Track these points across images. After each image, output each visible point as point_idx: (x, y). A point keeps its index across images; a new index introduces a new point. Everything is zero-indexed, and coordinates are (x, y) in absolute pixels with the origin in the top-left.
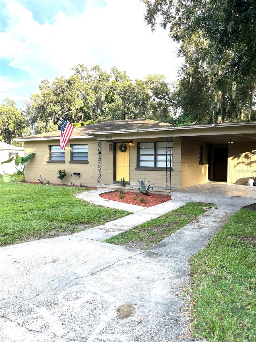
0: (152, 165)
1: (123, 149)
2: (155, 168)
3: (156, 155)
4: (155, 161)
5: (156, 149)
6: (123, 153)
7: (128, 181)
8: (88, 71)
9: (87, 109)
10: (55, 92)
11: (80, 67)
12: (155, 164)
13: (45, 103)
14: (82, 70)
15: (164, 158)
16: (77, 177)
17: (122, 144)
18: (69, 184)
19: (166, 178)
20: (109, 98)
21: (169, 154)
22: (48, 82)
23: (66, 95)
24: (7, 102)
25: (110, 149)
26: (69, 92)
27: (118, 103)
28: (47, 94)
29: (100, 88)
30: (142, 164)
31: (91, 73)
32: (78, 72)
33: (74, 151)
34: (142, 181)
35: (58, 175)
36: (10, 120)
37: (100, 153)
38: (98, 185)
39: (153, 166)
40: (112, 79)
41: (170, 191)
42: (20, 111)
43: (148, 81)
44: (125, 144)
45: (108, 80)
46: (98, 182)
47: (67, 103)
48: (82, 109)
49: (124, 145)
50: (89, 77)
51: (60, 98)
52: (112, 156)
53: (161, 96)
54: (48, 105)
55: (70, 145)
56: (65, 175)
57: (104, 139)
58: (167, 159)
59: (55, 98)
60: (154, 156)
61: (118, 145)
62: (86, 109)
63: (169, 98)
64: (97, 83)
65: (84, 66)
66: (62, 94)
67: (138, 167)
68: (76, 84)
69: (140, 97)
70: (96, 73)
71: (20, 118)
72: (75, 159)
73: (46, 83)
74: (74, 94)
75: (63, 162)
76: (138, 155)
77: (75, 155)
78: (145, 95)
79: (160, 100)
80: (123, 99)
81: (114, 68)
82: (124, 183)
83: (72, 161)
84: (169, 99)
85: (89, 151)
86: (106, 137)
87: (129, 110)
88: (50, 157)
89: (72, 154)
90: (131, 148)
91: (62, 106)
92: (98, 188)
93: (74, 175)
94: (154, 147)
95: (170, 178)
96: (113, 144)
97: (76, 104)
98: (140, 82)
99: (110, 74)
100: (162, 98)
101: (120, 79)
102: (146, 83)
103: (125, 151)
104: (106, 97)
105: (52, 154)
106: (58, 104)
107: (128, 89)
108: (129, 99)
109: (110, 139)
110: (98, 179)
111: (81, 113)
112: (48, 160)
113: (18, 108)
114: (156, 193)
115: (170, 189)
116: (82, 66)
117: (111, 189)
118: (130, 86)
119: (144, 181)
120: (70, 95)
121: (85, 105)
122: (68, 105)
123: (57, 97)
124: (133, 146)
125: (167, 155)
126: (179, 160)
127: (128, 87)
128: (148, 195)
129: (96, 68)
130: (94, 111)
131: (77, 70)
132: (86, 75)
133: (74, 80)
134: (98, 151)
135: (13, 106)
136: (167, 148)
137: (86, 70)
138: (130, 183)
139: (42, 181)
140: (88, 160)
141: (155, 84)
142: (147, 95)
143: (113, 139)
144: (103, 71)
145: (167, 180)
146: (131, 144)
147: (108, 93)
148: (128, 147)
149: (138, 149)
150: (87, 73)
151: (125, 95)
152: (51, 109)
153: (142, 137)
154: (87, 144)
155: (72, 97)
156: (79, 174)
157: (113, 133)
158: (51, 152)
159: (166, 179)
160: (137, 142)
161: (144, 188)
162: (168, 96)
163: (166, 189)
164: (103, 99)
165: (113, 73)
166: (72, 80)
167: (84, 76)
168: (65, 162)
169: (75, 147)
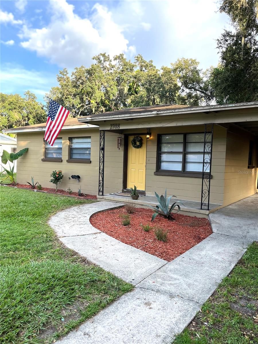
0: (179, 167)
1: (138, 143)
2: (184, 173)
3: (185, 154)
4: (185, 162)
5: (185, 144)
6: (138, 150)
7: (144, 190)
8: (111, 61)
9: (109, 102)
10: (75, 83)
11: (102, 56)
12: (184, 167)
13: (63, 96)
14: (104, 60)
15: (199, 158)
16: (76, 181)
17: (136, 136)
18: (66, 189)
19: (202, 191)
20: (133, 90)
21: (208, 153)
22: (67, 72)
23: (85, 87)
24: (28, 96)
25: (119, 144)
26: (88, 83)
27: (141, 94)
28: (65, 85)
29: (123, 79)
30: (165, 166)
31: (114, 63)
32: (100, 62)
33: (74, 146)
34: (162, 196)
35: (52, 178)
36: (29, 115)
37: (103, 149)
38: (99, 195)
39: (181, 170)
40: (137, 69)
41: (207, 212)
42: (41, 105)
43: (177, 68)
44: (141, 137)
45: (132, 70)
46: (99, 191)
47: (87, 96)
48: (103, 103)
49: (139, 138)
50: (112, 67)
51: (79, 90)
52: (122, 153)
53: (191, 86)
54: (66, 98)
55: (69, 137)
56: (61, 178)
57: (109, 128)
58: (204, 160)
59: (74, 90)
60: (182, 155)
61: (131, 138)
62: (107, 102)
63: (201, 88)
64: (120, 74)
65: (106, 55)
66: (81, 86)
67: (158, 170)
68: (96, 74)
69: (167, 87)
70: (120, 63)
71: (40, 113)
72: (75, 156)
73: (65, 73)
74: (94, 85)
75: (60, 160)
76: (159, 154)
77: (75, 152)
78: (173, 86)
79: (190, 91)
80: (148, 90)
81: (139, 56)
82: (136, 194)
83: (71, 160)
84: (200, 90)
85: (91, 146)
86: (112, 125)
87: (154, 103)
88: (46, 154)
89: (71, 150)
90: (149, 143)
91: (82, 99)
92: (98, 200)
93: (73, 178)
94: (183, 142)
95: (209, 192)
96: (123, 136)
97: (96, 96)
98: (167, 70)
99: (134, 64)
100: (193, 88)
101: (146, 69)
102: (175, 70)
103: (140, 146)
104: (130, 89)
105: (48, 150)
106: (77, 96)
107: (154, 78)
108: (154, 90)
109: (117, 129)
110: (99, 186)
111: (102, 107)
112: (43, 157)
113: (38, 103)
114: (185, 214)
115: (208, 210)
116: (104, 55)
117: (117, 202)
118: (155, 75)
119: (166, 196)
120: (89, 86)
121: (106, 99)
122: (88, 98)
123: (77, 89)
124: (151, 140)
125: (204, 153)
126: (223, 162)
127: (154, 76)
128: (172, 218)
129: (119, 57)
130: (116, 105)
131: (98, 60)
132: (108, 65)
133: (95, 70)
134: (100, 146)
135: (34, 100)
136: (205, 143)
137: (109, 60)
138: (146, 193)
139: (33, 185)
140: (90, 159)
141: (184, 72)
142: (176, 85)
143: (122, 128)
144: (127, 61)
145: (203, 195)
146: (148, 136)
147: (132, 85)
148: (144, 141)
149: (159, 143)
150: (110, 63)
151: (150, 86)
152: (70, 102)
153: (165, 124)
154: (90, 137)
155: (92, 88)
156: (78, 177)
157: (120, 118)
158: (47, 147)
159: (202, 193)
160: (158, 134)
161: (165, 206)
162: (200, 85)
163: (201, 209)
164: (126, 91)
165: (137, 62)
166: (92, 70)
167: (106, 67)
168: (62, 160)
169: (75, 141)
